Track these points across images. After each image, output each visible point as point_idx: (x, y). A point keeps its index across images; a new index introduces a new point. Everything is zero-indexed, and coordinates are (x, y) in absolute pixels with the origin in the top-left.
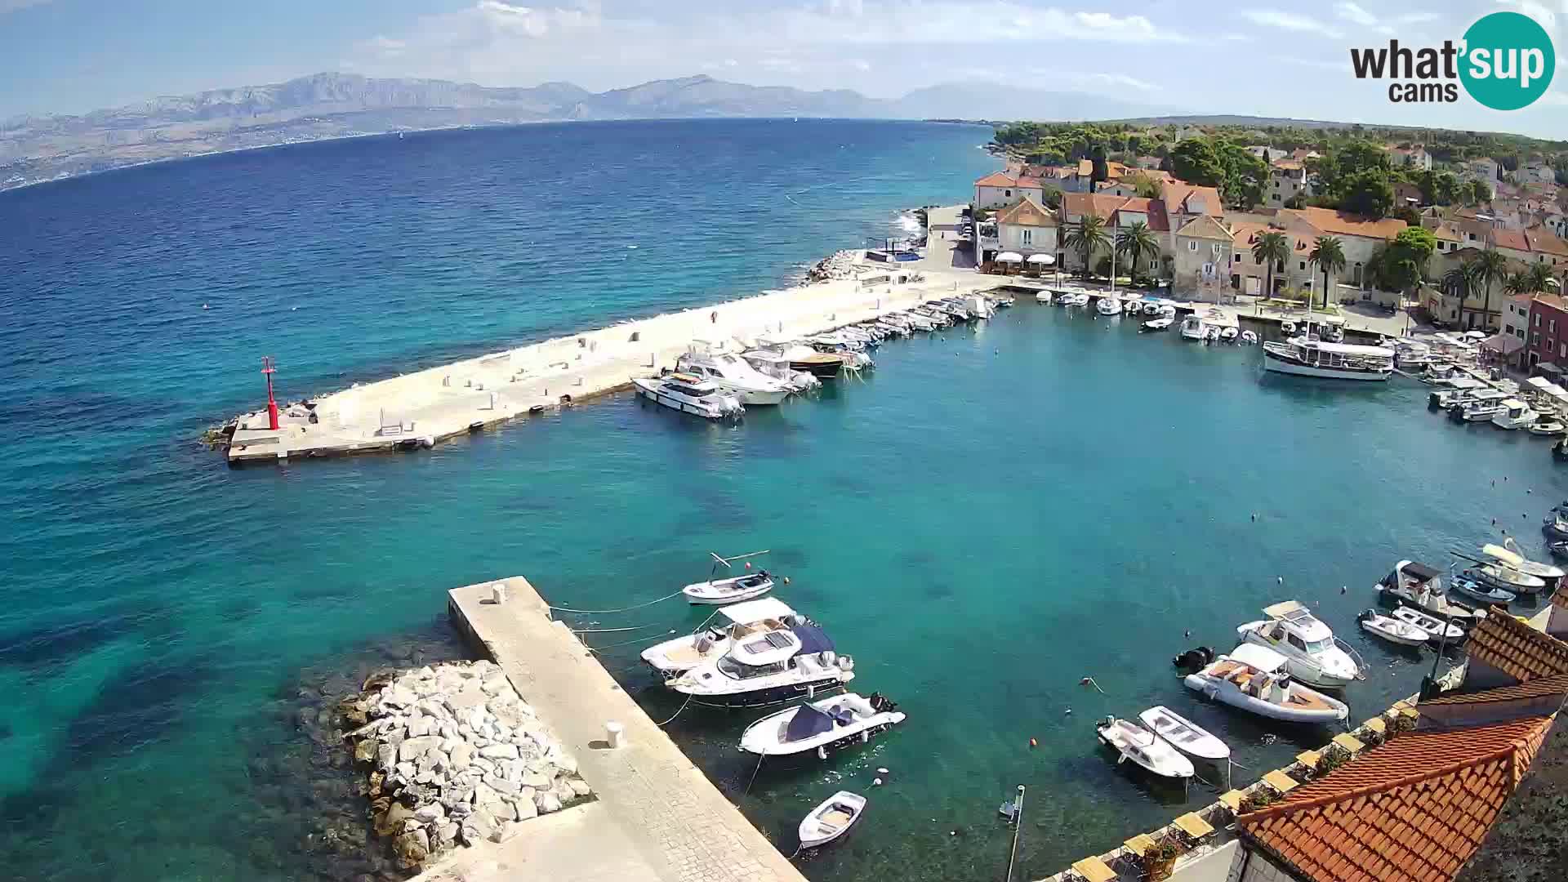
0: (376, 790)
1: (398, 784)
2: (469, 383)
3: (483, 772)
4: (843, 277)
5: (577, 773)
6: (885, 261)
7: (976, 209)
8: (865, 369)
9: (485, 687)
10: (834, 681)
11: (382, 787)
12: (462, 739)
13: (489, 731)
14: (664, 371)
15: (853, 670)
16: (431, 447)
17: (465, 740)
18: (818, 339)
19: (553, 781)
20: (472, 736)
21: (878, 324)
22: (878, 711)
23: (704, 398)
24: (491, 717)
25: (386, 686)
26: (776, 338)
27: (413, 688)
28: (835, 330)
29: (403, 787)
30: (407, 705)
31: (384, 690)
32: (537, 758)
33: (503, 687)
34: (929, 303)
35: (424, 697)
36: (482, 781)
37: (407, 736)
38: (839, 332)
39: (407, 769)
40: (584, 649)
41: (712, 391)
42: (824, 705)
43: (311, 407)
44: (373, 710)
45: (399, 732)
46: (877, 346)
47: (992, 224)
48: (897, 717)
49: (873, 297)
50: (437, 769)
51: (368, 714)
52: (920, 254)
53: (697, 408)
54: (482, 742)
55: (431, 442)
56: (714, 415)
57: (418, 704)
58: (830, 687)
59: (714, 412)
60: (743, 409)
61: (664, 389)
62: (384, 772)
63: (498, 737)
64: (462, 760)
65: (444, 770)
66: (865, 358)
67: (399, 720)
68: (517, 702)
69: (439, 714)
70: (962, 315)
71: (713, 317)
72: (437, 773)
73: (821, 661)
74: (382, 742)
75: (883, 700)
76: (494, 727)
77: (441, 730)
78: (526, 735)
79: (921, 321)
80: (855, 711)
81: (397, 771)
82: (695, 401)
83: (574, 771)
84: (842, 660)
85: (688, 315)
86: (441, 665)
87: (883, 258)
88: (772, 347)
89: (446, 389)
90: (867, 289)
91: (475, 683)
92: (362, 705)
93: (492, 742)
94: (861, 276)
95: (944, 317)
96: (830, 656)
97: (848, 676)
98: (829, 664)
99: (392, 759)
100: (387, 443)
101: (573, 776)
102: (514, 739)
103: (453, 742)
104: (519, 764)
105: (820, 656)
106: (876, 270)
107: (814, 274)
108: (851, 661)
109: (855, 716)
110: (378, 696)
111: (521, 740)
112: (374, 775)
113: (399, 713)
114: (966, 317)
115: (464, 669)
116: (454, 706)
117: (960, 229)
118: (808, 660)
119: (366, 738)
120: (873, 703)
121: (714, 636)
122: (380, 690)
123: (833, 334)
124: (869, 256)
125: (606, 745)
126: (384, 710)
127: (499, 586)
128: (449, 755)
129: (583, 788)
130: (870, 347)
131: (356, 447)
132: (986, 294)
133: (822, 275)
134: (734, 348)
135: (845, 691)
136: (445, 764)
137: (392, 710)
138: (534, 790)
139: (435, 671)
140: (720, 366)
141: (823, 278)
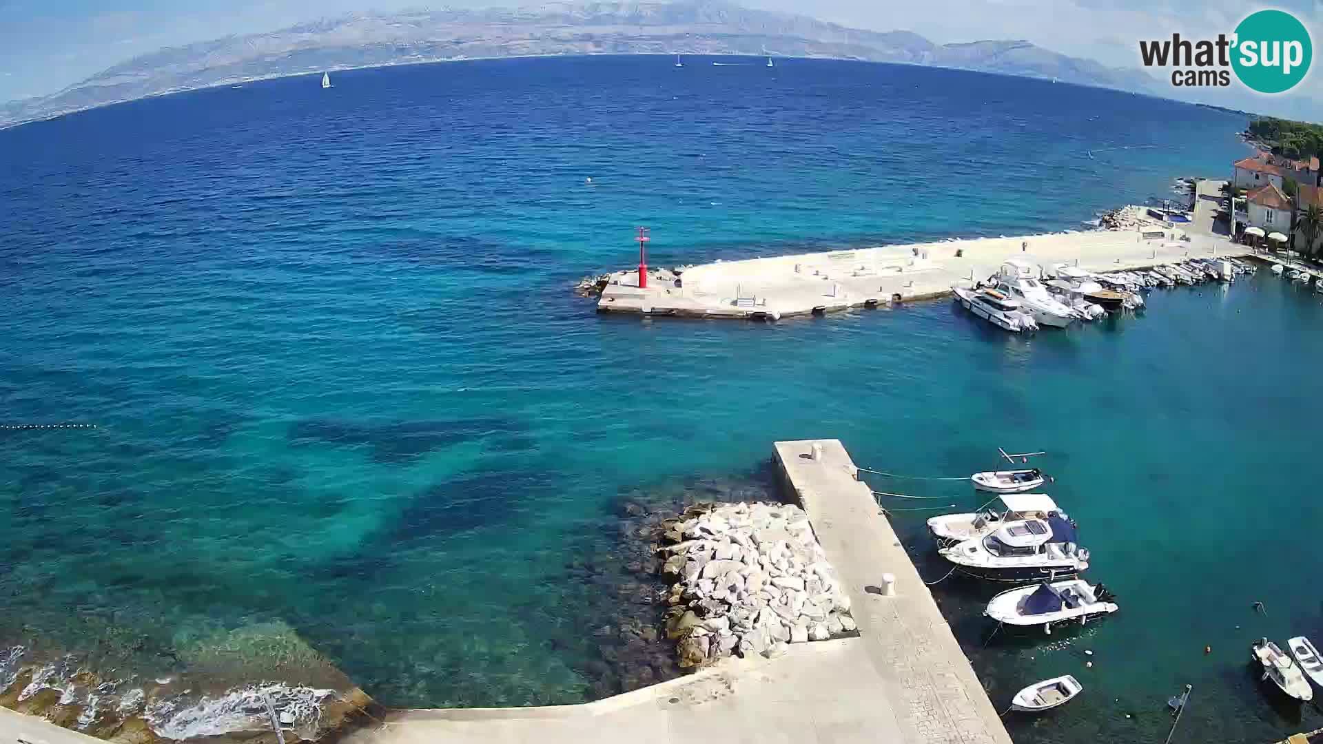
0: (675, 599)
1: (695, 596)
2: (817, 272)
3: (771, 598)
4: (1129, 228)
5: (849, 611)
6: (1162, 220)
7: (1233, 186)
8: (1138, 309)
9: (789, 527)
10: (1071, 569)
11: (681, 598)
12: (760, 567)
13: (784, 565)
14: (979, 286)
15: (1088, 561)
16: (777, 320)
17: (762, 568)
18: (1102, 277)
19: (827, 615)
20: (767, 566)
21: (1152, 273)
22: (1099, 600)
23: (1008, 313)
24: (788, 553)
25: (705, 513)
26: (1072, 272)
27: (728, 519)
28: (1117, 272)
29: (699, 599)
30: (719, 532)
31: (702, 516)
32: (819, 593)
33: (803, 530)
34: (1191, 260)
35: (736, 528)
36: (768, 605)
37: (713, 557)
38: (1120, 274)
39: (706, 585)
40: (878, 508)
41: (1014, 308)
42: (1058, 587)
43: (677, 274)
44: (688, 532)
45: (707, 554)
46: (1149, 290)
47: (1244, 200)
48: (1111, 608)
49: (1149, 249)
50: (733, 589)
51: (683, 534)
52: (1189, 218)
53: (1001, 321)
54: (777, 573)
55: (777, 317)
56: (1012, 328)
57: (730, 533)
58: (1067, 573)
59: (1014, 326)
60: (1037, 328)
61: (976, 299)
62: (686, 585)
63: (791, 571)
64: (755, 584)
65: (738, 591)
66: (1138, 300)
67: (709, 544)
68: (813, 545)
69: (746, 545)
70: (1214, 275)
71: (1024, 246)
72: (732, 591)
73: (1065, 551)
74: (690, 559)
75: (1105, 590)
76: (789, 562)
77: (743, 558)
78: (814, 573)
79: (1185, 275)
80: (1081, 595)
81: (697, 585)
82: (1000, 315)
83: (847, 609)
84: (1081, 552)
85: (1004, 240)
86: (755, 503)
87: (1160, 217)
88: (1068, 279)
89: (797, 275)
90: (1146, 241)
91: (780, 523)
92: (680, 527)
93: (785, 574)
94: (1143, 230)
95: (1202, 273)
96: (1072, 546)
97: (1084, 566)
98: (1071, 554)
99: (697, 574)
100: (740, 312)
101: (846, 613)
102: (803, 574)
103: (753, 568)
104: (803, 596)
105: (1065, 545)
106: (1155, 226)
107: (1107, 222)
108: (1088, 554)
109: (1080, 601)
110: (695, 520)
111: (810, 577)
112: (677, 586)
113: (710, 537)
114: (1216, 277)
115: (775, 510)
116: (759, 539)
117: (1220, 201)
118: (1055, 548)
119: (677, 554)
120: (1096, 593)
121: (990, 517)
122: (698, 517)
123: (1117, 275)
124: (1150, 213)
125: (879, 591)
126: (698, 533)
127: (817, 444)
128: (745, 579)
129: (850, 624)
130: (1144, 291)
131: (712, 312)
132: (1236, 261)
133: (1112, 223)
134: (1035, 274)
135: (1076, 578)
136: (740, 586)
137: (705, 534)
138: (810, 619)
139: (749, 507)
140: (1023, 286)
141: (1113, 227)
